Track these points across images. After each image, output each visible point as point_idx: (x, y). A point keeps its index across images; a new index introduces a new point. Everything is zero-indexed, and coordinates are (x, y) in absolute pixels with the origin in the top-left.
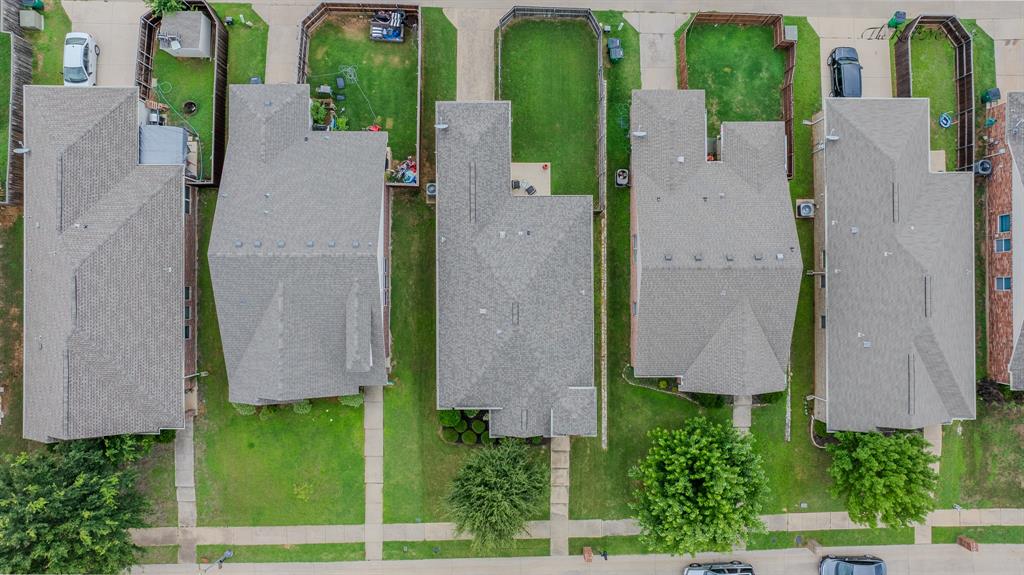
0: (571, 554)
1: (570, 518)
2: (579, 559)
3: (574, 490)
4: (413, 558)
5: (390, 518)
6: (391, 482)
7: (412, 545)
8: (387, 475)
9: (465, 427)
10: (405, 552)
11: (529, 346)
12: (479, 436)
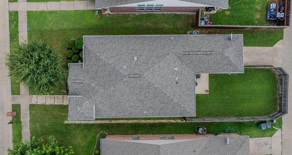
0: (13, 105)
1: (30, 105)
2: (10, 110)
3: (44, 107)
4: (10, 26)
5: (30, 14)
6: (48, 15)
7: (17, 26)
8: (51, 12)
9: (75, 52)
10: (13, 22)
11: (117, 84)
12: (70, 58)
